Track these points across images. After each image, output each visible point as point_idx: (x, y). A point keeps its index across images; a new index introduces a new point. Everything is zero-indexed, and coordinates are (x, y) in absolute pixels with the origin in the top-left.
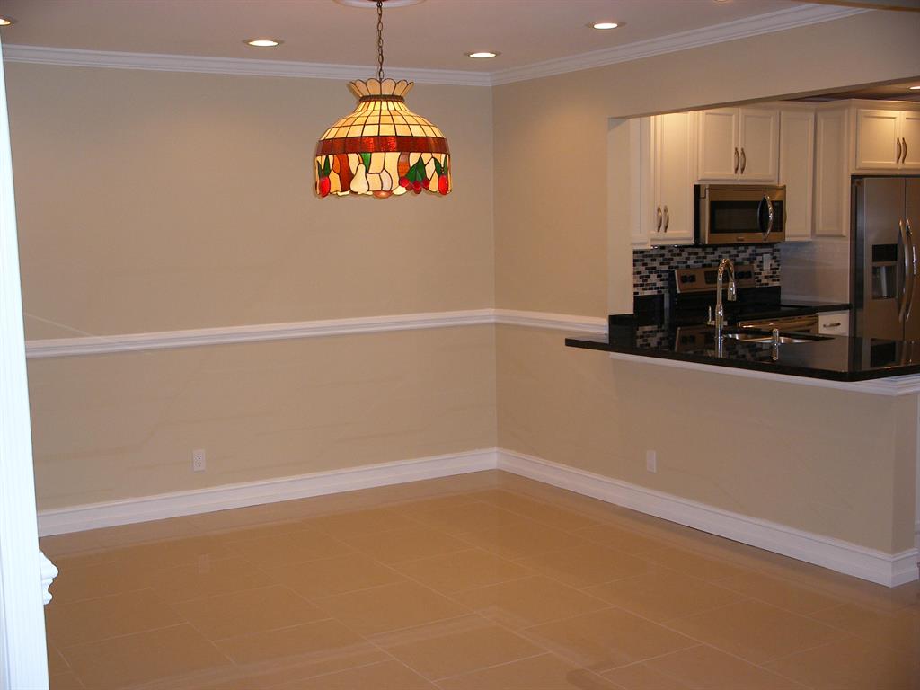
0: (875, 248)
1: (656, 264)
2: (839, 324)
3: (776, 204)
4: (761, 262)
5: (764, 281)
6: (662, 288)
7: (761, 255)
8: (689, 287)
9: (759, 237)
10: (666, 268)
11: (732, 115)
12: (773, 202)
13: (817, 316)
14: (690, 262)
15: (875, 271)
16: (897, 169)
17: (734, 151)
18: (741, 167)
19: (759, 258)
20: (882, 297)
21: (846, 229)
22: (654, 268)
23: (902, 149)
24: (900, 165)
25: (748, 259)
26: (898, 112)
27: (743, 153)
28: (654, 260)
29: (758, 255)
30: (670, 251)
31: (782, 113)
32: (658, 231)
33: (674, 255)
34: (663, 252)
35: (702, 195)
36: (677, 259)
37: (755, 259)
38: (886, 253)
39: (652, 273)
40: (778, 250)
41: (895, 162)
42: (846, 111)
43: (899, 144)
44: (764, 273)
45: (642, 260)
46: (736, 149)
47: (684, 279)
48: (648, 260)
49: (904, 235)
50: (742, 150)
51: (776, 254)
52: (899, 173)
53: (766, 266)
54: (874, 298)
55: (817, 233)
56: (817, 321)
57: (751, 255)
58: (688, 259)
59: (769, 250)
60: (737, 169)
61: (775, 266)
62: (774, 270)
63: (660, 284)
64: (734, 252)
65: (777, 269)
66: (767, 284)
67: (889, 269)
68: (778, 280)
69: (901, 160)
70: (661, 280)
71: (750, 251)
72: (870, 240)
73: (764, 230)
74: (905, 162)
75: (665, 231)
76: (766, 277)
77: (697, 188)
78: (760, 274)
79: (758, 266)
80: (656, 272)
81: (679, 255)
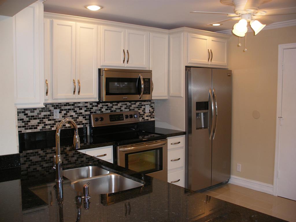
0: (197, 103)
1: (83, 111)
2: (179, 142)
3: (146, 80)
4: (144, 109)
5: (146, 118)
6: (87, 124)
7: (145, 105)
8: (100, 124)
9: (137, 97)
10: (88, 113)
11: (121, 32)
12: (144, 79)
13: (167, 140)
14: (103, 110)
15: (197, 114)
16: (208, 65)
17: (122, 51)
18: (126, 60)
19: (143, 107)
20: (201, 128)
21: (183, 94)
22: (82, 113)
23: (210, 55)
24: (210, 63)
25: (137, 108)
26: (208, 37)
27: (128, 52)
28: (81, 109)
29: (142, 105)
30: (90, 104)
31: (150, 33)
32: (74, 94)
33: (94, 106)
34: (86, 105)
35: (101, 74)
36: (95, 108)
37: (141, 107)
38: (203, 106)
39: (80, 116)
40: (154, 103)
41: (207, 61)
42: (182, 34)
43: (209, 52)
44: (146, 115)
45: (73, 109)
46: (124, 50)
47: (96, 120)
48: (77, 109)
49: (211, 96)
50: (127, 51)
51: (152, 105)
52: (209, 66)
53: (147, 111)
54: (197, 129)
55: (170, 95)
56: (167, 143)
57: (138, 105)
58: (102, 108)
59: (149, 103)
60: (124, 61)
61: (152, 110)
62: (151, 113)
63: (84, 121)
64: (129, 104)
65: (153, 112)
66: (148, 120)
67: (204, 114)
68: (154, 118)
69: (210, 60)
70: (85, 120)
71: (138, 103)
72: (195, 99)
73: (139, 94)
74: (212, 61)
75: (79, 94)
76: (147, 116)
77: (100, 70)
78: (144, 115)
79: (143, 111)
80: (82, 116)
81: (97, 106)
